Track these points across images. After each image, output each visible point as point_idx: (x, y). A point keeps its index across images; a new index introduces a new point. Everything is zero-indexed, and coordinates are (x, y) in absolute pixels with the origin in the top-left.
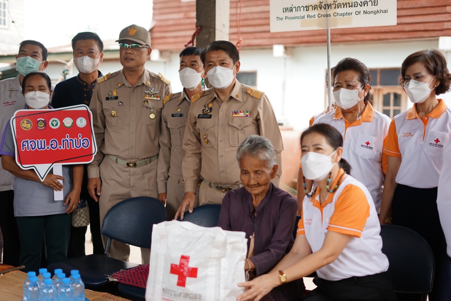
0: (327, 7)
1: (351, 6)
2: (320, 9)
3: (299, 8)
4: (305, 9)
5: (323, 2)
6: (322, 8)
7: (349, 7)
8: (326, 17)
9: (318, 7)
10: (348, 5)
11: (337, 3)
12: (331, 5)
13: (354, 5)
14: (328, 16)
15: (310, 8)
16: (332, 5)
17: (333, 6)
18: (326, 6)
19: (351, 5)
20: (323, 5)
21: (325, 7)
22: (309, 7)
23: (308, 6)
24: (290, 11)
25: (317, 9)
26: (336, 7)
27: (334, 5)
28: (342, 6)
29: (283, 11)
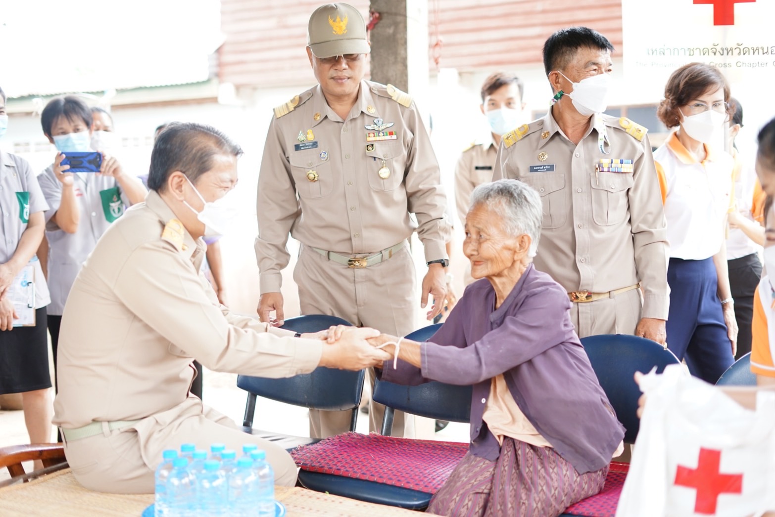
0: (725, 52)
1: (766, 53)
2: (713, 54)
3: (676, 50)
4: (688, 53)
5: (718, 45)
6: (718, 53)
7: (763, 54)
8: (723, 67)
9: (710, 51)
10: (761, 51)
11: (742, 47)
12: (731, 50)
13: (772, 52)
14: (727, 65)
15: (697, 52)
16: (734, 50)
17: (736, 52)
18: (723, 50)
19: (765, 51)
20: (718, 48)
21: (721, 52)
22: (694, 50)
23: (692, 49)
24: (660, 53)
25: (708, 54)
26: (740, 53)
27: (738, 50)
28: (751, 51)
29: (648, 53)
